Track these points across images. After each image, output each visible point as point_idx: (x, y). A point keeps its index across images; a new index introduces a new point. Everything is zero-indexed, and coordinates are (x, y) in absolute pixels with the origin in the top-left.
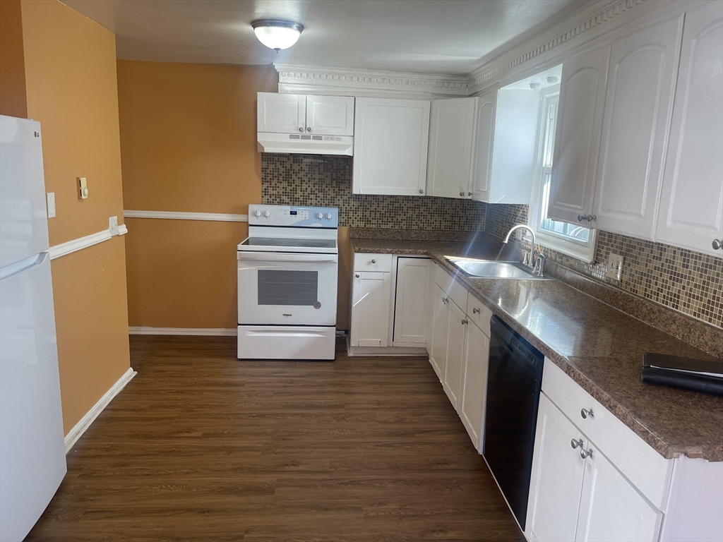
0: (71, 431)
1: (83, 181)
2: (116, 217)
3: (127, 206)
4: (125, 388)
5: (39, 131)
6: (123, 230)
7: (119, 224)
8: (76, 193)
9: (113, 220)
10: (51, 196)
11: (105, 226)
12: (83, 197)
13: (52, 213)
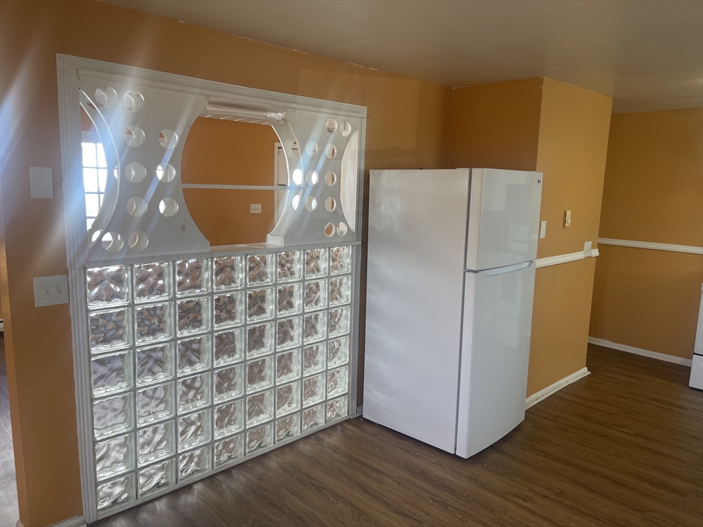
0: (533, 396)
1: (569, 213)
2: (591, 242)
3: (601, 236)
4: (578, 381)
5: (541, 179)
6: (596, 253)
7: (593, 248)
8: (562, 222)
9: (588, 244)
10: (544, 224)
11: (581, 249)
12: (567, 225)
13: (543, 235)
